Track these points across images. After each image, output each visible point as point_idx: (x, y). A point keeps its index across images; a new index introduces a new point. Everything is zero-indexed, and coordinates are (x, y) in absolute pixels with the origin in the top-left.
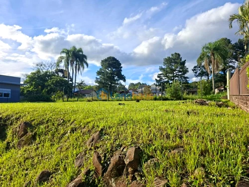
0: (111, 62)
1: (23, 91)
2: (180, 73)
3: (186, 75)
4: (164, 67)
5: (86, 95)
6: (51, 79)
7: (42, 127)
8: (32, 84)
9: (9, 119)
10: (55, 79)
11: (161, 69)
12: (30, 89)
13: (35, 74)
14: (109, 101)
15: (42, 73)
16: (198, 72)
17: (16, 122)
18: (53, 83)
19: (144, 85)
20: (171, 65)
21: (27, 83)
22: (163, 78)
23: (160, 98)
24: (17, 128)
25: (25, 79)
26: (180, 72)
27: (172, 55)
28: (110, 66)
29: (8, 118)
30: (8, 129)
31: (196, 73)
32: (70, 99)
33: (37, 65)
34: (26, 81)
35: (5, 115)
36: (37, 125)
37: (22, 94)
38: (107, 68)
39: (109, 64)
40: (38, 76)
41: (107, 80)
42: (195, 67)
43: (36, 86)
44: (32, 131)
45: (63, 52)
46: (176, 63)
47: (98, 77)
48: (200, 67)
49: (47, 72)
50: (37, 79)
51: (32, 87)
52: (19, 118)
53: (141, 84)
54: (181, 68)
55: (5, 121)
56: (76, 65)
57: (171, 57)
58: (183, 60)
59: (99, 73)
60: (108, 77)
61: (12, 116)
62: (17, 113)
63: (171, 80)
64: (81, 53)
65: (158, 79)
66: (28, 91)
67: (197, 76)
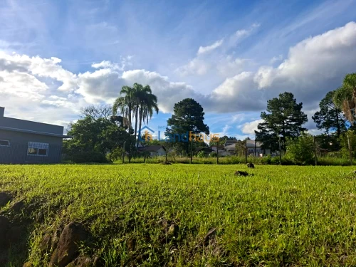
0: (188, 106)
1: (66, 147)
2: (294, 123)
3: (303, 126)
4: (267, 113)
5: (151, 153)
6: (106, 129)
7: (116, 241)
8: (79, 136)
9: (38, 206)
10: (111, 129)
11: (264, 116)
12: (75, 144)
13: (83, 122)
14: (192, 163)
15: (93, 121)
16: (322, 122)
17: (52, 216)
18: (108, 135)
19: (232, 140)
20: (279, 110)
21: (73, 135)
22: (267, 130)
23: (277, 160)
24: (52, 232)
25: (70, 130)
26: (293, 120)
27: (281, 95)
28: (187, 111)
29: (36, 204)
30: (34, 232)
31: (319, 122)
32: (132, 160)
33: (87, 111)
34: (70, 133)
35: (30, 195)
36: (104, 234)
37: (64, 150)
38: (183, 114)
39: (186, 109)
40: (88, 125)
41: (182, 132)
42: (317, 114)
43: (85, 139)
44: (90, 254)
45: (123, 91)
46: (286, 107)
47: (170, 127)
48: (324, 114)
49: (100, 120)
50: (86, 130)
51: (79, 141)
52: (58, 207)
53: (228, 139)
54: (294, 115)
55: (29, 211)
56: (142, 109)
57: (278, 98)
58: (298, 103)
59: (171, 122)
60: (184, 127)
61: (45, 201)
62: (54, 194)
63: (280, 133)
64: (149, 93)
65: (259, 131)
66: (73, 146)
67: (320, 128)
